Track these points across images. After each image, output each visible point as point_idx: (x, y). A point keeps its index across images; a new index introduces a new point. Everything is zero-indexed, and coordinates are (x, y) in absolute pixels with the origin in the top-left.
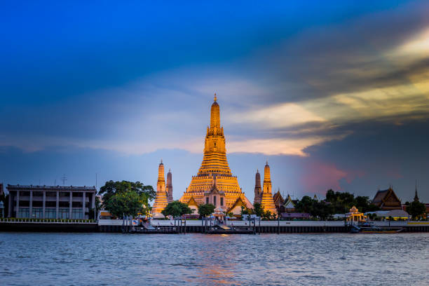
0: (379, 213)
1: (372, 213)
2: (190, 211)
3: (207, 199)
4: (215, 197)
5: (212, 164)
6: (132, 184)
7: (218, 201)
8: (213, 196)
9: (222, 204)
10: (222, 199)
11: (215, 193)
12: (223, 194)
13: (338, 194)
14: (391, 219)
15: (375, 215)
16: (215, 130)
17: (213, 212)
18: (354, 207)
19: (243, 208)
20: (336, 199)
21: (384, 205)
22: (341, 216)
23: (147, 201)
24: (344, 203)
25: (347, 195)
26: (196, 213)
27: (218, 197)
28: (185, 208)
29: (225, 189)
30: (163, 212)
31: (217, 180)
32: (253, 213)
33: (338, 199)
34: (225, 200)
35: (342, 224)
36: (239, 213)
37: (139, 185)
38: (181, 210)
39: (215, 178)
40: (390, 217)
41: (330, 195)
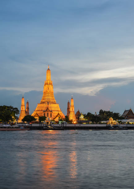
0: (123, 121)
1: (119, 120)
2: (35, 119)
3: (44, 114)
4: (48, 113)
5: (47, 98)
6: (8, 107)
7: (49, 115)
8: (47, 112)
9: (51, 116)
10: (51, 114)
11: (48, 111)
12: (51, 111)
13: (105, 112)
14: (128, 123)
15: (121, 121)
16: (48, 82)
17: (45, 120)
18: (111, 118)
19: (60, 118)
20: (104, 114)
21: (127, 117)
22: (105, 122)
23: (14, 115)
24: (107, 116)
25: (109, 112)
26: (37, 120)
27: (50, 113)
28: (33, 118)
29: (53, 109)
30: (22, 120)
31: (49, 105)
32: (64, 121)
33: (105, 114)
34: (52, 114)
35: (105, 125)
36: (58, 120)
37: (12, 108)
38: (31, 119)
39: (48, 104)
40: (128, 122)
41: (101, 112)
